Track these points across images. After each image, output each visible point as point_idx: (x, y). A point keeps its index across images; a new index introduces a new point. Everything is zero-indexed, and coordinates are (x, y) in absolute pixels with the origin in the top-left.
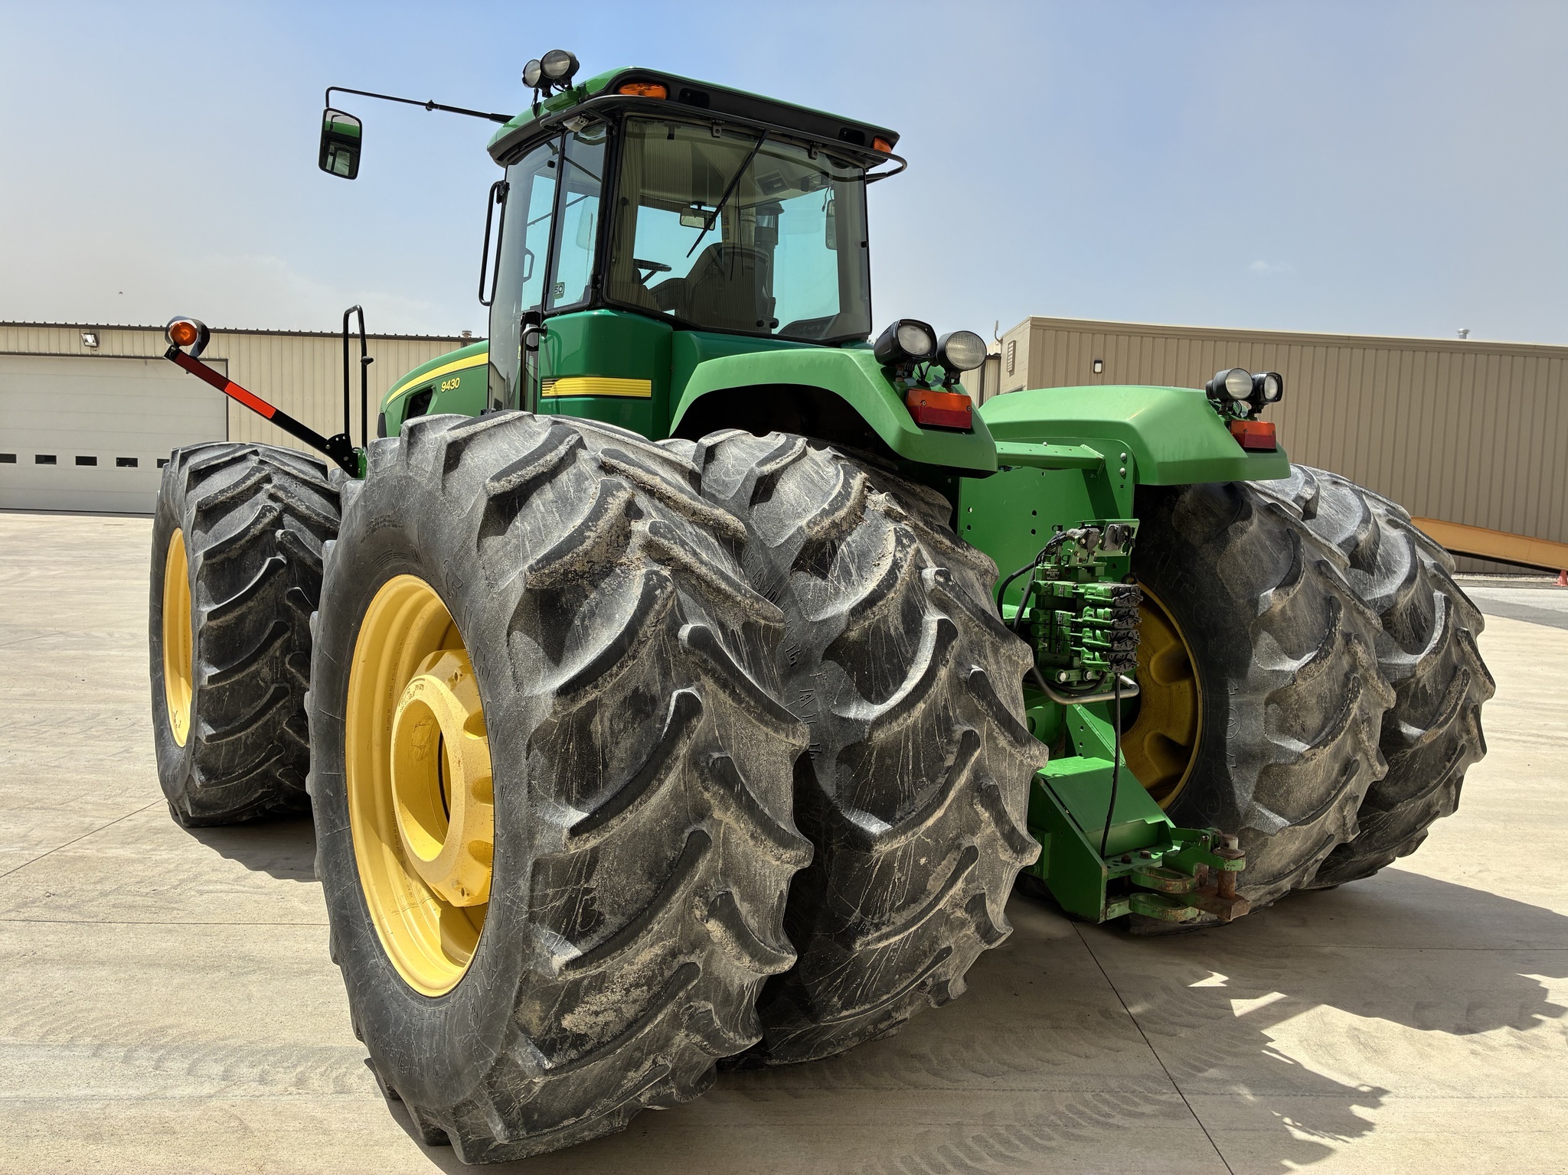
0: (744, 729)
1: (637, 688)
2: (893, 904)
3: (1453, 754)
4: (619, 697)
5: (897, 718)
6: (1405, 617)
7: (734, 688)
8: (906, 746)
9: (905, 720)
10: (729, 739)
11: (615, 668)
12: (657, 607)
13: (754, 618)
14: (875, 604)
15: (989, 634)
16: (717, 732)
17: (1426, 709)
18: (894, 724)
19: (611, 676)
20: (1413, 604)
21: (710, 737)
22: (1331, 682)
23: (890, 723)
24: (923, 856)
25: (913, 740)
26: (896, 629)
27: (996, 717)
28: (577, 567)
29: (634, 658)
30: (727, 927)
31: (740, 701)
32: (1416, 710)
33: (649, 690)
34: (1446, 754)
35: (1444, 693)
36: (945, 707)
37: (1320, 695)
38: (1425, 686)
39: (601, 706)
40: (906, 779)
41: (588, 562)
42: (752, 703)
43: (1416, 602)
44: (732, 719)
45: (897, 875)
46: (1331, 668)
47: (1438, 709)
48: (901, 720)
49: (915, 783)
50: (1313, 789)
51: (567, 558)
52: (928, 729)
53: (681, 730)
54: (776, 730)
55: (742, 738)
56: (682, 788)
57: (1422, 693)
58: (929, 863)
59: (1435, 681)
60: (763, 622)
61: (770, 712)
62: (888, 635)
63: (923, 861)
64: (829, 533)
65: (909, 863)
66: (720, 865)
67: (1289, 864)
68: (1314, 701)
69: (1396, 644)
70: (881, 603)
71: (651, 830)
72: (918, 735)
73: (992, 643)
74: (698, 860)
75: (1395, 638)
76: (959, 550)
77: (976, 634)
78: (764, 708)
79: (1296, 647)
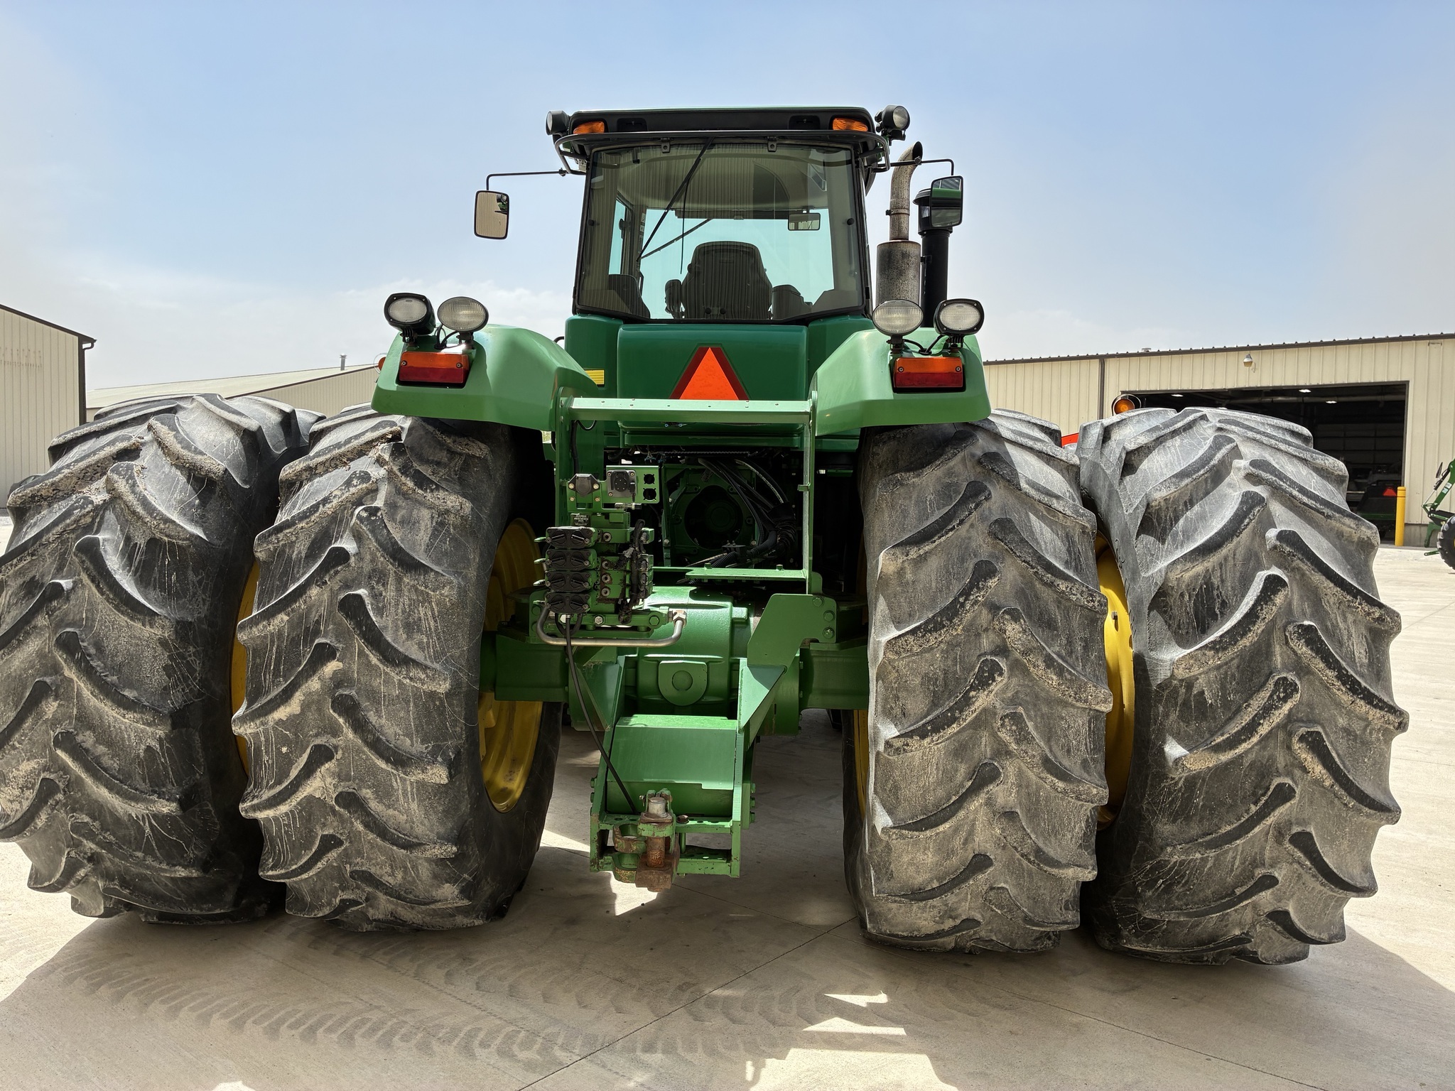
0: (108, 615)
1: (35, 576)
2: (268, 783)
3: (1263, 795)
4: (20, 581)
5: (257, 624)
6: (1187, 597)
7: (99, 583)
8: (271, 650)
9: (265, 627)
10: (94, 621)
11: (15, 561)
12: (68, 521)
13: (158, 535)
14: (281, 531)
15: (391, 563)
16: (84, 615)
17: (1204, 724)
18: (254, 629)
19: (11, 565)
20: (1208, 583)
21: (78, 617)
22: (950, 663)
23: (251, 628)
24: (284, 746)
25: (278, 646)
26: (300, 553)
27: (364, 636)
28: (43, 492)
29: (33, 555)
30: (73, 758)
31: (102, 594)
32: (1188, 724)
33: (42, 579)
34: (1254, 794)
35: (1240, 706)
36: (318, 622)
37: (926, 675)
38: (1203, 692)
39: (7, 585)
40: (268, 677)
41: (53, 490)
42: (111, 596)
43: (1216, 581)
44: (100, 607)
45: (266, 758)
46: (952, 645)
47: (1222, 727)
48: (261, 626)
49: (273, 682)
50: (926, 790)
51: (37, 487)
52: (293, 638)
53: (42, 608)
54: (132, 619)
55: (105, 622)
56: (47, 650)
57: (1197, 702)
58: (291, 752)
59: (1223, 688)
60: (166, 539)
61: (126, 605)
62: (290, 558)
63: (284, 750)
64: (301, 475)
65: (272, 750)
66: (75, 712)
67: (932, 880)
68: (917, 681)
69: (1169, 633)
70: (288, 531)
71: (20, 676)
72: (283, 642)
73: (395, 572)
74: (41, 702)
75: (1169, 626)
76: (420, 491)
77: (382, 563)
78: (121, 600)
79: (906, 616)
